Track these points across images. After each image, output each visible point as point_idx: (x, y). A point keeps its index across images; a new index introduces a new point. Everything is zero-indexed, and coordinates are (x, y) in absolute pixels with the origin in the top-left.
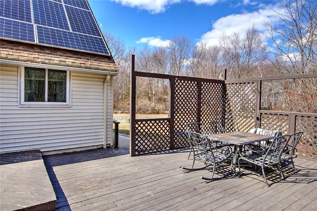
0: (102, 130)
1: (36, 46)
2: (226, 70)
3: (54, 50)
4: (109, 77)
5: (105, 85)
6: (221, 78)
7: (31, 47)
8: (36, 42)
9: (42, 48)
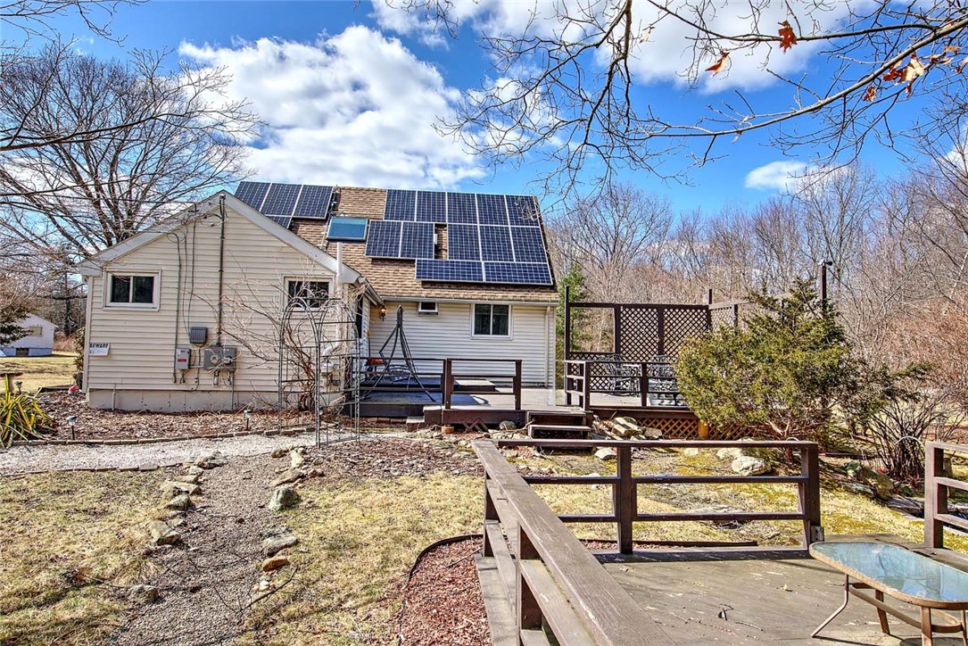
0: (542, 370)
1: (484, 284)
2: (711, 291)
3: (498, 287)
4: (549, 309)
5: (547, 317)
6: (705, 301)
7: (480, 286)
8: (484, 281)
9: (488, 286)
